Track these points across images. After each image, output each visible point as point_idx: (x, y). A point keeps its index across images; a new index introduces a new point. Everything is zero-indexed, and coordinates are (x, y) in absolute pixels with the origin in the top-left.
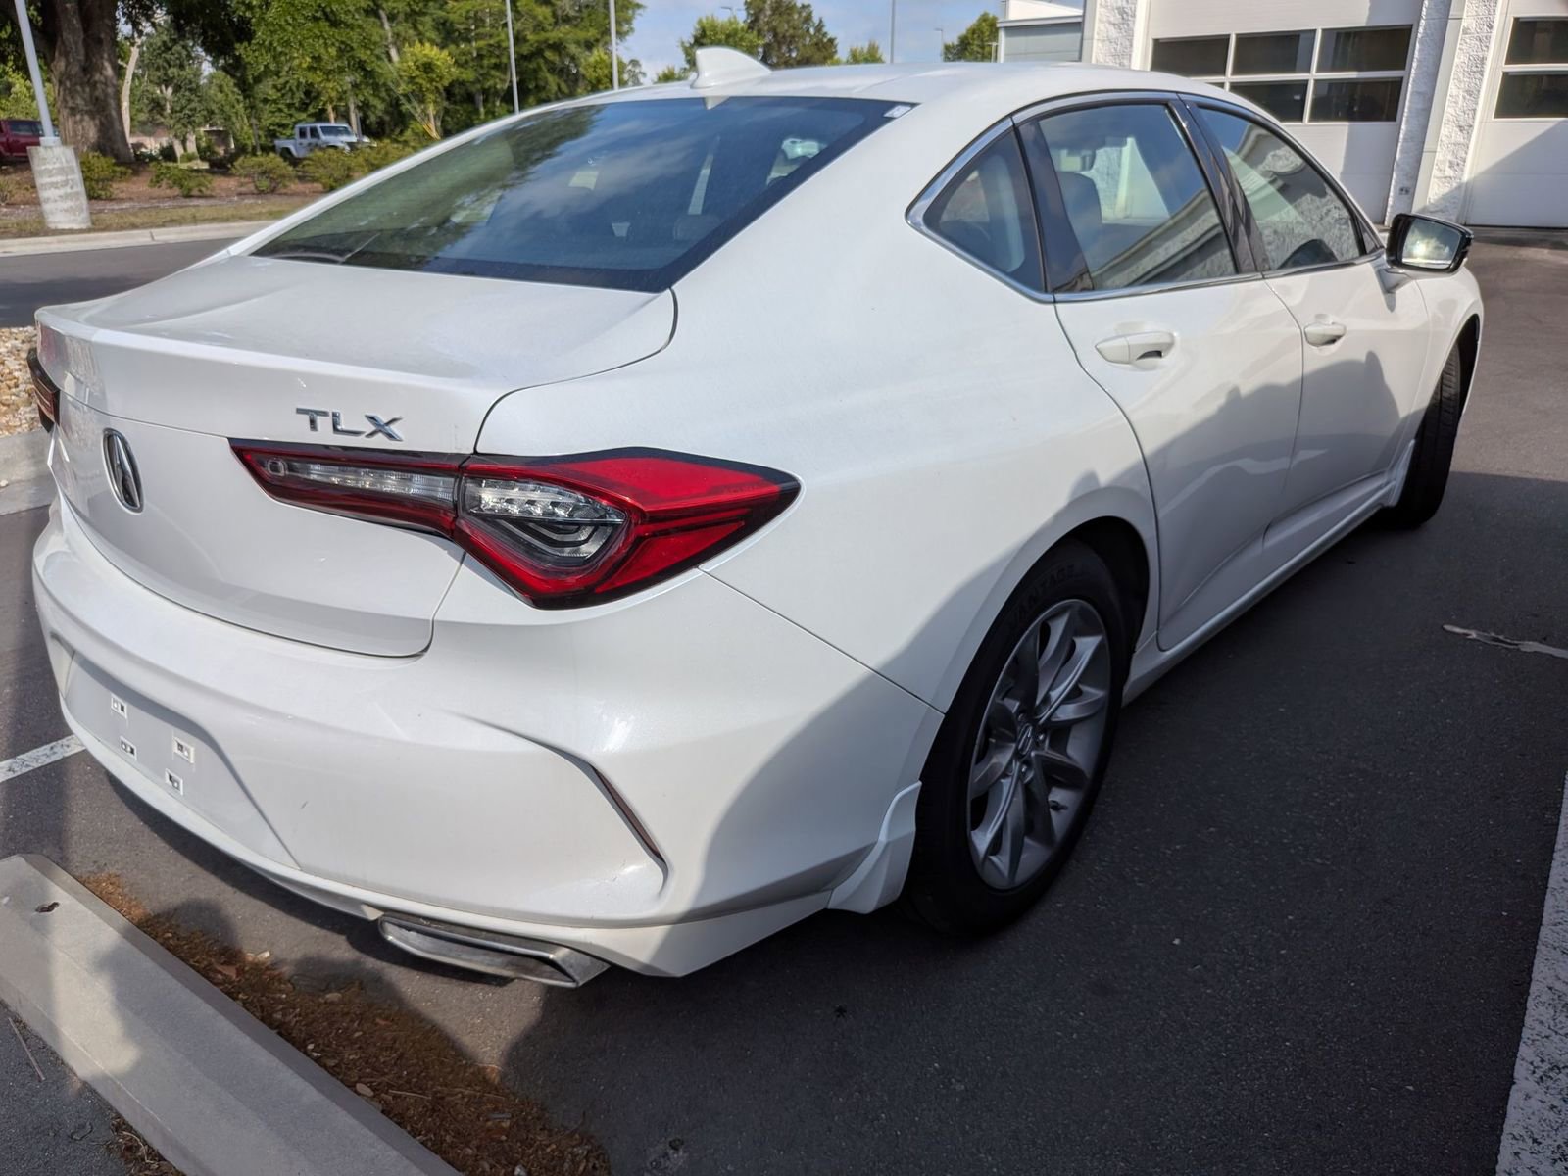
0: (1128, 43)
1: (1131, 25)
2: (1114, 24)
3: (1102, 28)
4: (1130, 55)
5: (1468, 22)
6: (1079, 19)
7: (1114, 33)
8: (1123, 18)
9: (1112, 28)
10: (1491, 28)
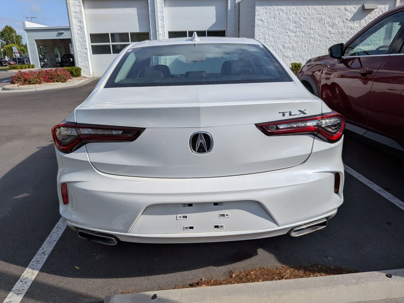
0: (84, 35)
1: (84, 30)
2: (79, 30)
3: (76, 31)
4: (85, 38)
5: (160, 32)
6: (69, 28)
7: (79, 32)
8: (81, 28)
9: (78, 31)
10: (165, 33)
